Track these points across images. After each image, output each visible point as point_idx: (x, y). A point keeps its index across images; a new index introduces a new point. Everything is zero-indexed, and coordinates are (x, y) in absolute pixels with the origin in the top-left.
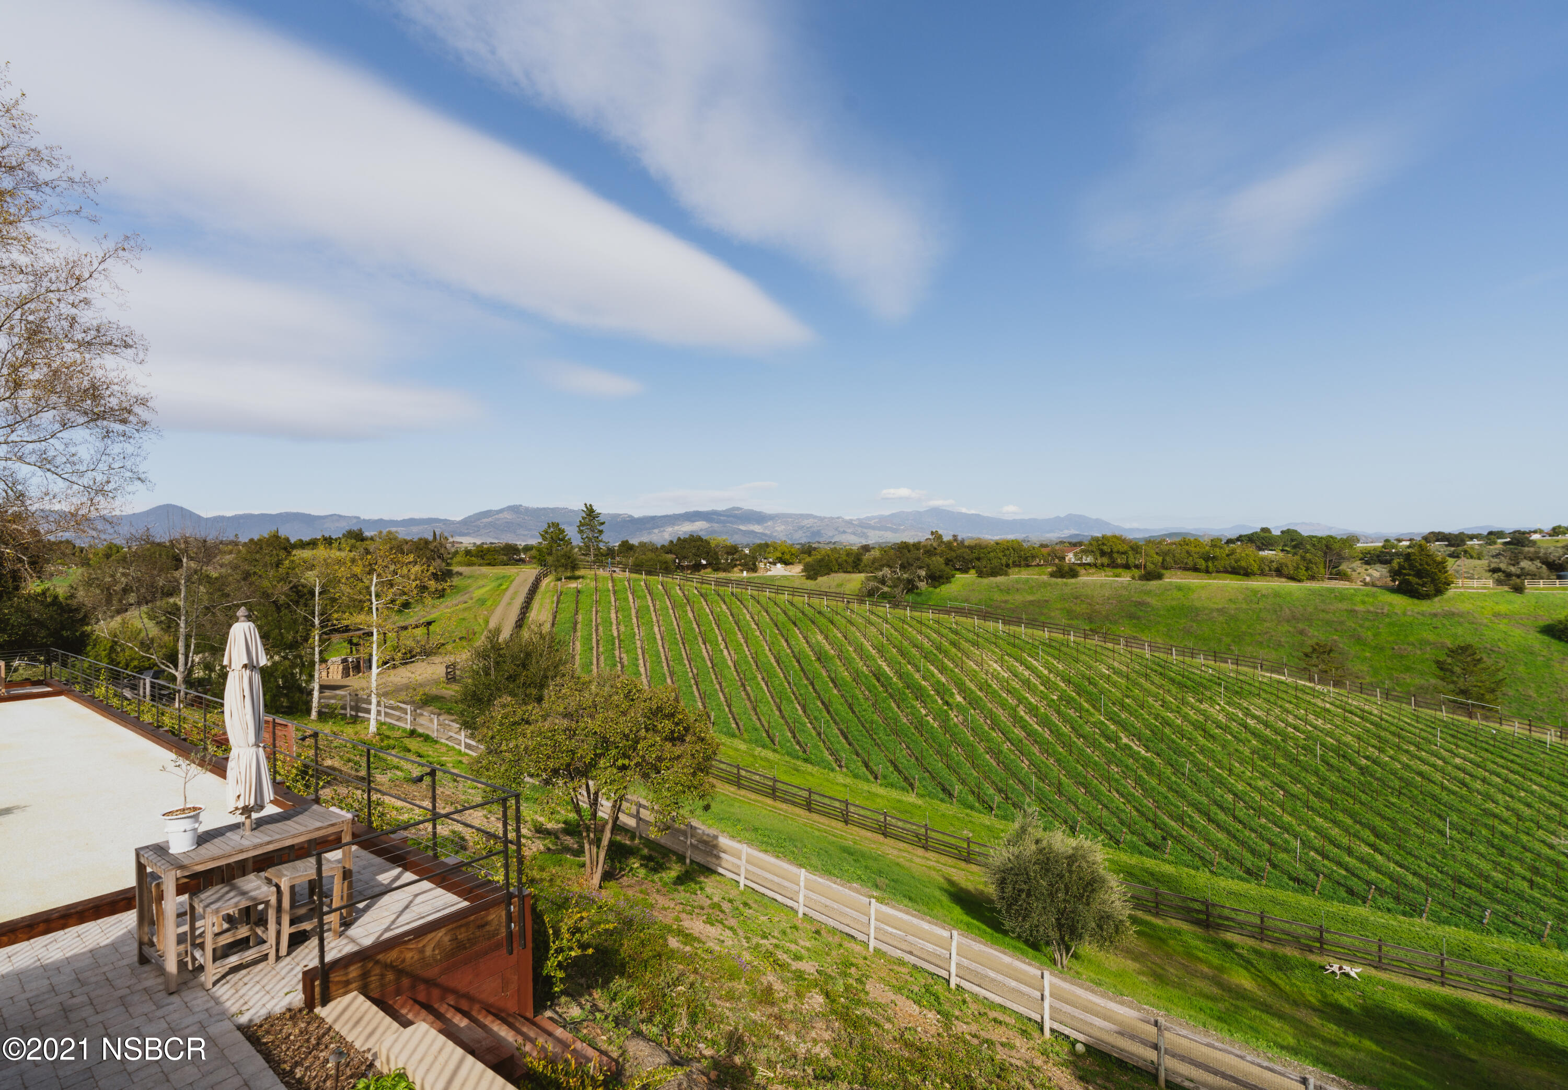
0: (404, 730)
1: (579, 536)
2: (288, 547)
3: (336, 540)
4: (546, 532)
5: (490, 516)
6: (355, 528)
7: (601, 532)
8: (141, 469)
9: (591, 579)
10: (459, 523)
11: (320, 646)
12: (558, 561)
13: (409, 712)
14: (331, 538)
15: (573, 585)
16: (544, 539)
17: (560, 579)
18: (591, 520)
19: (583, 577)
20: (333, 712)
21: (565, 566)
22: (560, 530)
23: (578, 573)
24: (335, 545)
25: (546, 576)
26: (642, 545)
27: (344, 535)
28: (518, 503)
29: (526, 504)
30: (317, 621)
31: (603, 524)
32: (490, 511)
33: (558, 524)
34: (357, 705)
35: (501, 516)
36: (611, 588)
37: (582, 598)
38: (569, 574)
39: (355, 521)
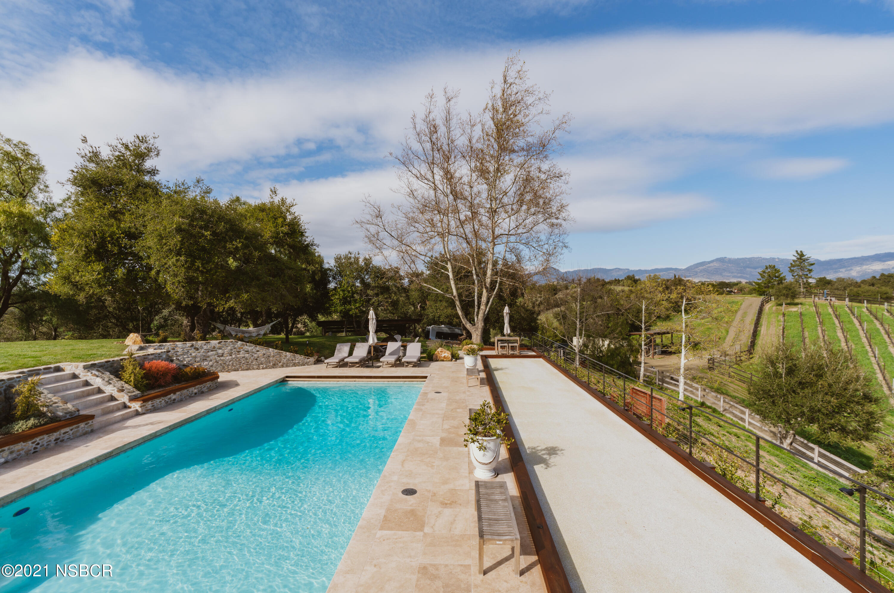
0: (696, 401)
1: (791, 274)
2: (604, 284)
3: (622, 281)
4: (764, 272)
5: (704, 265)
6: (631, 274)
7: (810, 271)
8: (566, 241)
9: (810, 305)
10: (684, 270)
11: (645, 341)
12: (780, 292)
13: (700, 390)
14: (619, 280)
15: (794, 309)
16: (763, 277)
17: (781, 305)
18: (801, 263)
19: (801, 304)
20: (651, 381)
21: (787, 296)
22: (776, 270)
23: (796, 301)
24: (621, 283)
25: (767, 302)
26: (840, 280)
27: (625, 279)
28: (723, 256)
29: (729, 256)
30: (643, 326)
31: (812, 264)
32: (705, 262)
33: (774, 266)
34: (662, 379)
35: (712, 264)
36: (832, 313)
37: (806, 319)
38: (789, 301)
39: (627, 271)
